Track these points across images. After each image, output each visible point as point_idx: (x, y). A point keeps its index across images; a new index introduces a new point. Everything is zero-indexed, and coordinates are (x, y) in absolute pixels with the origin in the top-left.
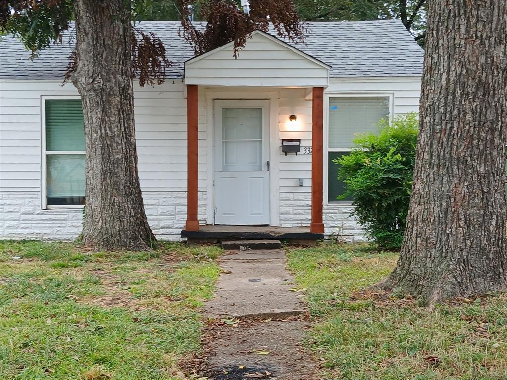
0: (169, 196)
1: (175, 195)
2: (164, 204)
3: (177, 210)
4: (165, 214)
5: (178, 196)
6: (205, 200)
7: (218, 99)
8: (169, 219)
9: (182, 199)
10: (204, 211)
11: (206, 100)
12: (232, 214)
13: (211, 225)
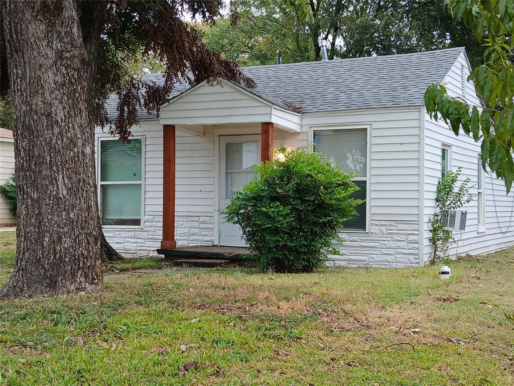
0: (185, 220)
1: (190, 219)
2: (182, 226)
3: (191, 232)
4: (183, 235)
5: (192, 219)
6: (213, 223)
7: (223, 135)
8: (185, 240)
9: (195, 223)
10: (211, 233)
11: (213, 137)
12: (233, 236)
13: (217, 246)
